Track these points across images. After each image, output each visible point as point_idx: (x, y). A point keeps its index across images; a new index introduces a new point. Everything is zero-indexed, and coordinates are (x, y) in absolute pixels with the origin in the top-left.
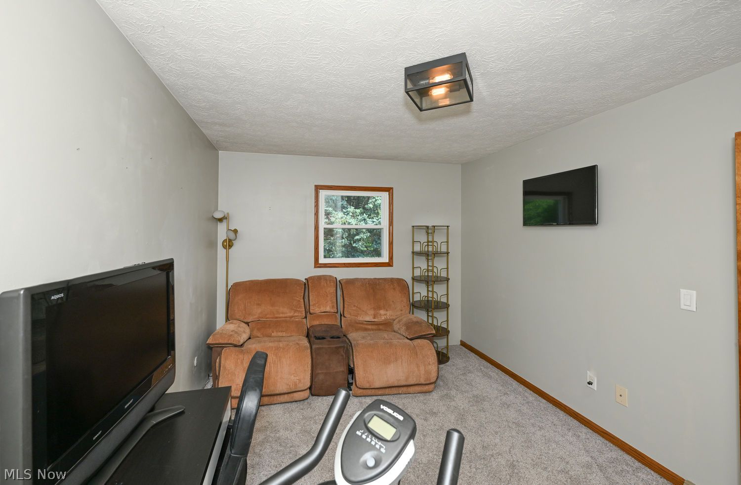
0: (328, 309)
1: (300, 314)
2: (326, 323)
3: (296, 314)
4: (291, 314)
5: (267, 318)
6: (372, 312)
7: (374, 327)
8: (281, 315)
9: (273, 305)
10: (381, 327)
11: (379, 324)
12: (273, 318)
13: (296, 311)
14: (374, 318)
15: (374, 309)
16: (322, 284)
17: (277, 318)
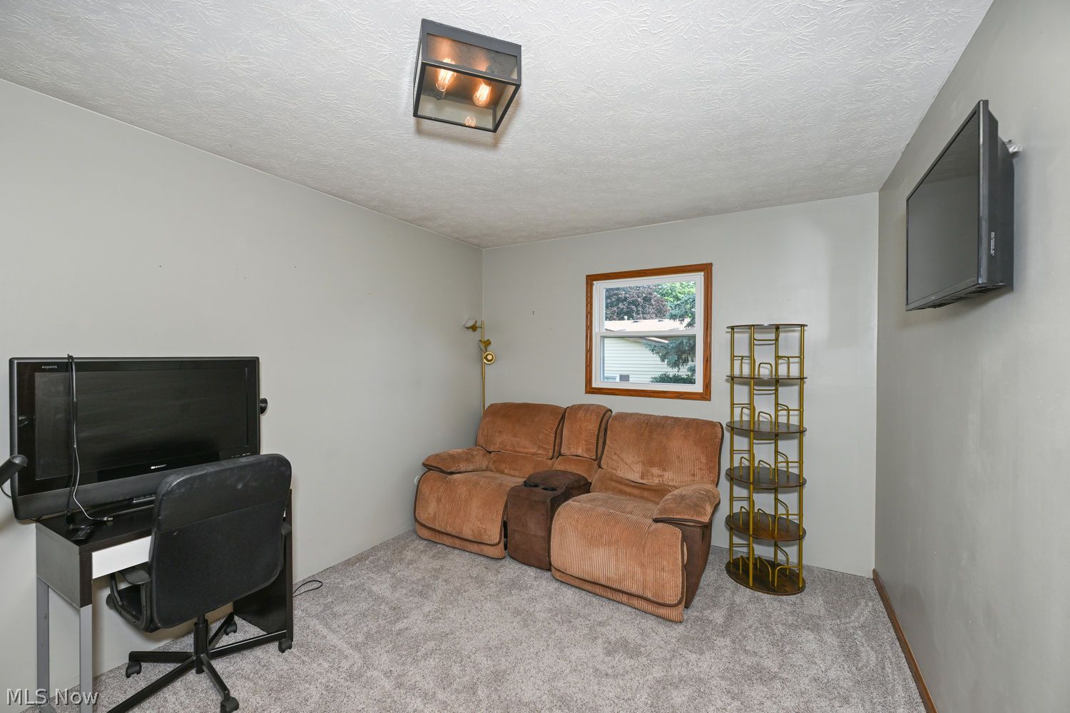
0: (580, 452)
1: (545, 453)
2: (575, 471)
3: (540, 452)
4: (534, 451)
5: (506, 450)
6: (639, 468)
7: (636, 492)
8: (522, 450)
9: (515, 436)
10: (646, 494)
11: (644, 489)
12: (511, 451)
13: (540, 447)
14: (642, 478)
15: (644, 464)
16: (579, 415)
17: (516, 452)
